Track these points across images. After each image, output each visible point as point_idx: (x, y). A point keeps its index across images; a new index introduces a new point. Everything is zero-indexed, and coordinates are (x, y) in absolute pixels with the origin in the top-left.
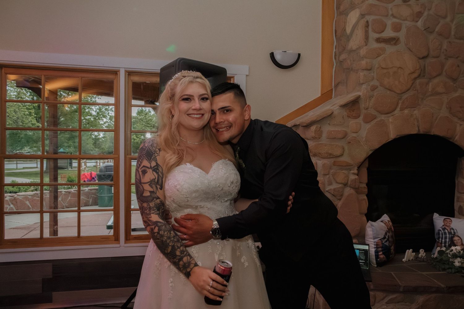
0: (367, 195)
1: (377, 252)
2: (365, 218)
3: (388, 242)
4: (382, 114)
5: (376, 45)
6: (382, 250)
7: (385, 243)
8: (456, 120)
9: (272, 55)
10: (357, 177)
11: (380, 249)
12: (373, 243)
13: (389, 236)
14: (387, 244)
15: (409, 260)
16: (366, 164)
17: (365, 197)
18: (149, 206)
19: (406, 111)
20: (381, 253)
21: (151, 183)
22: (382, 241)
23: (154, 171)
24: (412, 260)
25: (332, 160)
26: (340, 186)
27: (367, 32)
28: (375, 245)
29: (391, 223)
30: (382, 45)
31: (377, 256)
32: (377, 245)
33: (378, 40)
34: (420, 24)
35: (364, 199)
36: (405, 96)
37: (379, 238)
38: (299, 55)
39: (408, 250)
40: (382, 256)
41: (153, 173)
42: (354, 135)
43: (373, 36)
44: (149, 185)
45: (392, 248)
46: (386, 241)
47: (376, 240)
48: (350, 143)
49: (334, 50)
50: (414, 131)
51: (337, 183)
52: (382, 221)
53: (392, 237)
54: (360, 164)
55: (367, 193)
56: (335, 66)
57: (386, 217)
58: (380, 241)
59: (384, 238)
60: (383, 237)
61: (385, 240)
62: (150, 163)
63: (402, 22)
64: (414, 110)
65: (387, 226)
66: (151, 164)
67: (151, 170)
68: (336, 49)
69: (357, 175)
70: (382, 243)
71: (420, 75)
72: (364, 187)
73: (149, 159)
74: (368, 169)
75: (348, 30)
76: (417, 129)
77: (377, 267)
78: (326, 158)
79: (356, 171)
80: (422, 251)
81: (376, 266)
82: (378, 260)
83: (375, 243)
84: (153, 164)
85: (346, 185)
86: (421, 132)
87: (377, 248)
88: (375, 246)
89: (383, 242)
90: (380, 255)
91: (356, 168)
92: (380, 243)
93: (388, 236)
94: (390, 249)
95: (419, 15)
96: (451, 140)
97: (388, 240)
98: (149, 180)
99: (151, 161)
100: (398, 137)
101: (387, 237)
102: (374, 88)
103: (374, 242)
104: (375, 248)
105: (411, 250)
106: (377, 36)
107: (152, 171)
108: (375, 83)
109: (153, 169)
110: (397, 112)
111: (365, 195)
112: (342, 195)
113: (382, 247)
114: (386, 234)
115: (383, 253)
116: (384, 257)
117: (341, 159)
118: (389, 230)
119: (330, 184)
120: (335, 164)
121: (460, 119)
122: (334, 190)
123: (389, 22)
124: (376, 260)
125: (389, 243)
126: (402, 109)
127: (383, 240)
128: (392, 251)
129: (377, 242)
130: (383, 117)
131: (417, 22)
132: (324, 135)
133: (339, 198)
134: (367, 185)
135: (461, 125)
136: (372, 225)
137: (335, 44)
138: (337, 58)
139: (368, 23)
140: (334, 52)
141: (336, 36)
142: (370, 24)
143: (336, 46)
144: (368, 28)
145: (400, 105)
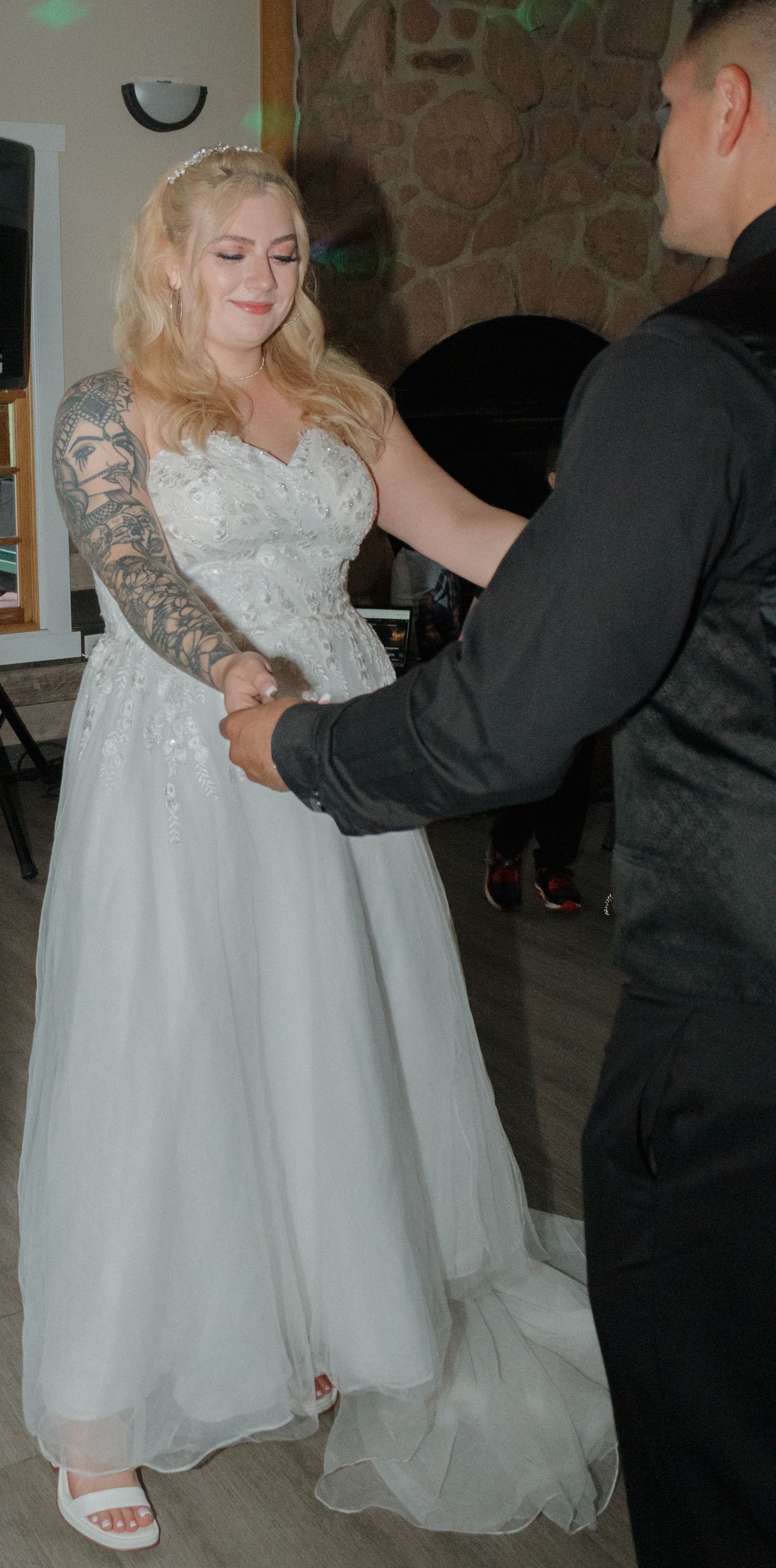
1: (421, 625)
3: (446, 597)
4: (429, 263)
5: (412, 75)
6: (433, 619)
7: (440, 602)
9: (129, 92)
11: (429, 617)
13: (448, 583)
14: (444, 602)
18: (106, 531)
19: (486, 256)
20: (430, 626)
21: (110, 474)
22: (433, 597)
23: (118, 445)
27: (390, 40)
30: (430, 74)
31: (421, 635)
32: (421, 607)
33: (418, 61)
36: (484, 214)
38: (204, 91)
40: (432, 634)
41: (116, 450)
43: (406, 48)
44: (103, 478)
45: (455, 611)
46: (442, 597)
47: (419, 595)
49: (296, 74)
50: (507, 311)
53: (455, 585)
56: (297, 122)
58: (428, 596)
59: (438, 588)
60: (434, 585)
61: (440, 594)
62: (103, 428)
63: (476, 9)
64: (507, 252)
66: (104, 430)
67: (107, 445)
68: (299, 71)
70: (434, 602)
71: (520, 157)
73: (95, 417)
75: (339, 27)
76: (513, 303)
82: (425, 643)
83: (418, 603)
84: (113, 429)
86: (524, 312)
87: (421, 614)
88: (417, 611)
89: (436, 599)
90: (429, 631)
92: (429, 602)
93: (447, 586)
94: (450, 616)
96: (593, 331)
97: (446, 592)
98: (106, 468)
99: (104, 421)
100: (467, 325)
101: (444, 586)
102: (409, 193)
103: (415, 601)
104: (416, 615)
106: (414, 48)
107: (113, 445)
108: (412, 180)
109: (114, 440)
110: (465, 259)
113: (432, 612)
114: (441, 577)
115: (436, 626)
116: (436, 635)
123: (445, 7)
124: (420, 646)
125: (449, 600)
126: (477, 251)
127: (434, 593)
128: (456, 620)
129: (421, 600)
130: (432, 272)
137: (298, 58)
138: (305, 99)
139: (392, 12)
140: (295, 79)
141: (300, 36)
142: (399, 16)
143: (300, 63)
144: (393, 27)
145: (472, 239)
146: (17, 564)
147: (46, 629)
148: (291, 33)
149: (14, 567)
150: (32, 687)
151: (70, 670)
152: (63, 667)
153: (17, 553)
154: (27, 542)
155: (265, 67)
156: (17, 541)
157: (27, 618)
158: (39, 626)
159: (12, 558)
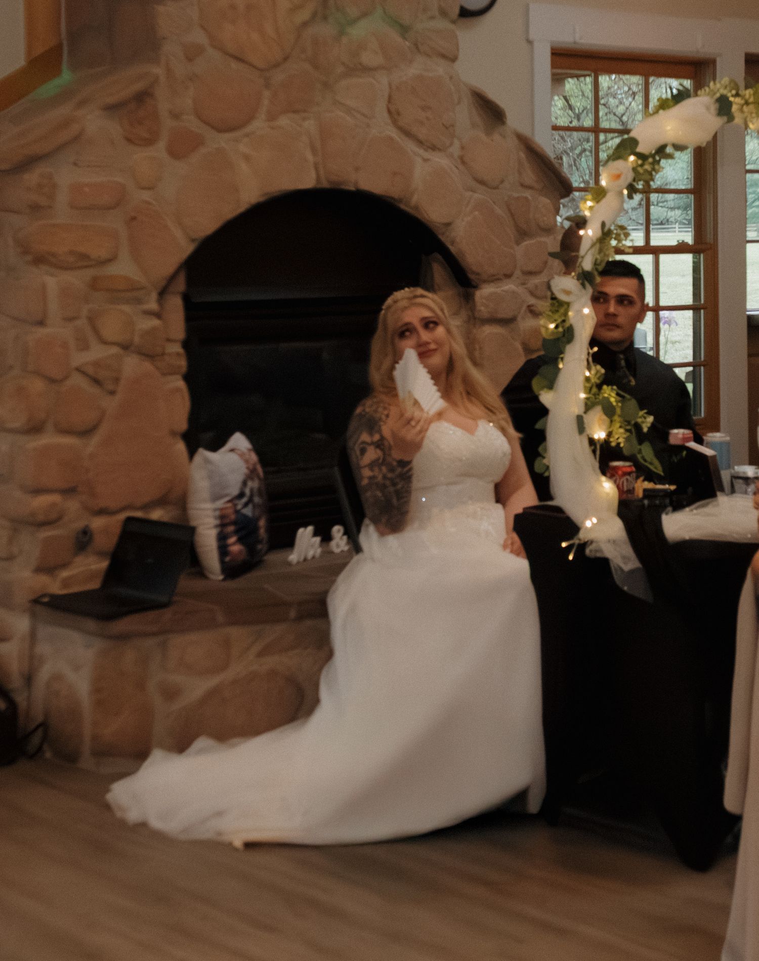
0: (187, 378)
1: (222, 538)
2: (181, 447)
3: (250, 506)
4: (220, 131)
6: (236, 532)
7: (243, 511)
8: (410, 146)
10: (156, 322)
11: (231, 529)
12: (210, 513)
14: (248, 511)
15: (305, 560)
16: (181, 285)
17: (181, 384)
19: (284, 121)
20: (233, 540)
22: (235, 505)
24: (314, 557)
25: (89, 273)
26: (115, 350)
28: (216, 518)
29: (254, 457)
31: (223, 550)
32: (222, 517)
35: (178, 390)
36: (278, 77)
37: (226, 495)
39: (301, 530)
40: (236, 548)
42: (146, 195)
45: (262, 523)
46: (246, 505)
47: (220, 504)
48: (134, 219)
50: (308, 182)
51: (105, 343)
52: (232, 450)
53: (260, 493)
54: (164, 283)
55: (184, 369)
57: (239, 441)
58: (229, 505)
59: (241, 495)
60: (235, 492)
61: (245, 500)
64: (304, 119)
65: (247, 461)
69: (158, 315)
70: (237, 512)
71: (314, 15)
72: (178, 354)
74: (186, 298)
76: (313, 175)
77: (224, 580)
78: (71, 269)
79: (153, 305)
80: (339, 531)
81: (221, 577)
82: (227, 559)
83: (217, 513)
85: (126, 347)
86: (325, 185)
87: (222, 525)
88: (218, 522)
89: (239, 507)
90: (234, 544)
91: (154, 296)
92: (230, 511)
93: (252, 490)
94: (256, 529)
96: (402, 206)
97: (250, 501)
101: (247, 491)
102: (192, 53)
103: (215, 510)
104: (216, 526)
105: (310, 529)
108: (198, 37)
110: (258, 125)
111: (179, 377)
112: (117, 380)
113: (234, 523)
114: (245, 483)
115: (240, 540)
116: (240, 552)
117: (113, 270)
118: (252, 474)
119: (84, 346)
120: (94, 284)
121: (420, 143)
122: (97, 364)
124: (222, 562)
125: (254, 508)
126: (272, 117)
127: (237, 502)
128: (262, 532)
129: (221, 509)
130: (222, 141)
132: (62, 198)
133: (111, 387)
134: (186, 345)
135: (426, 160)
136: (207, 461)
145: (266, 102)
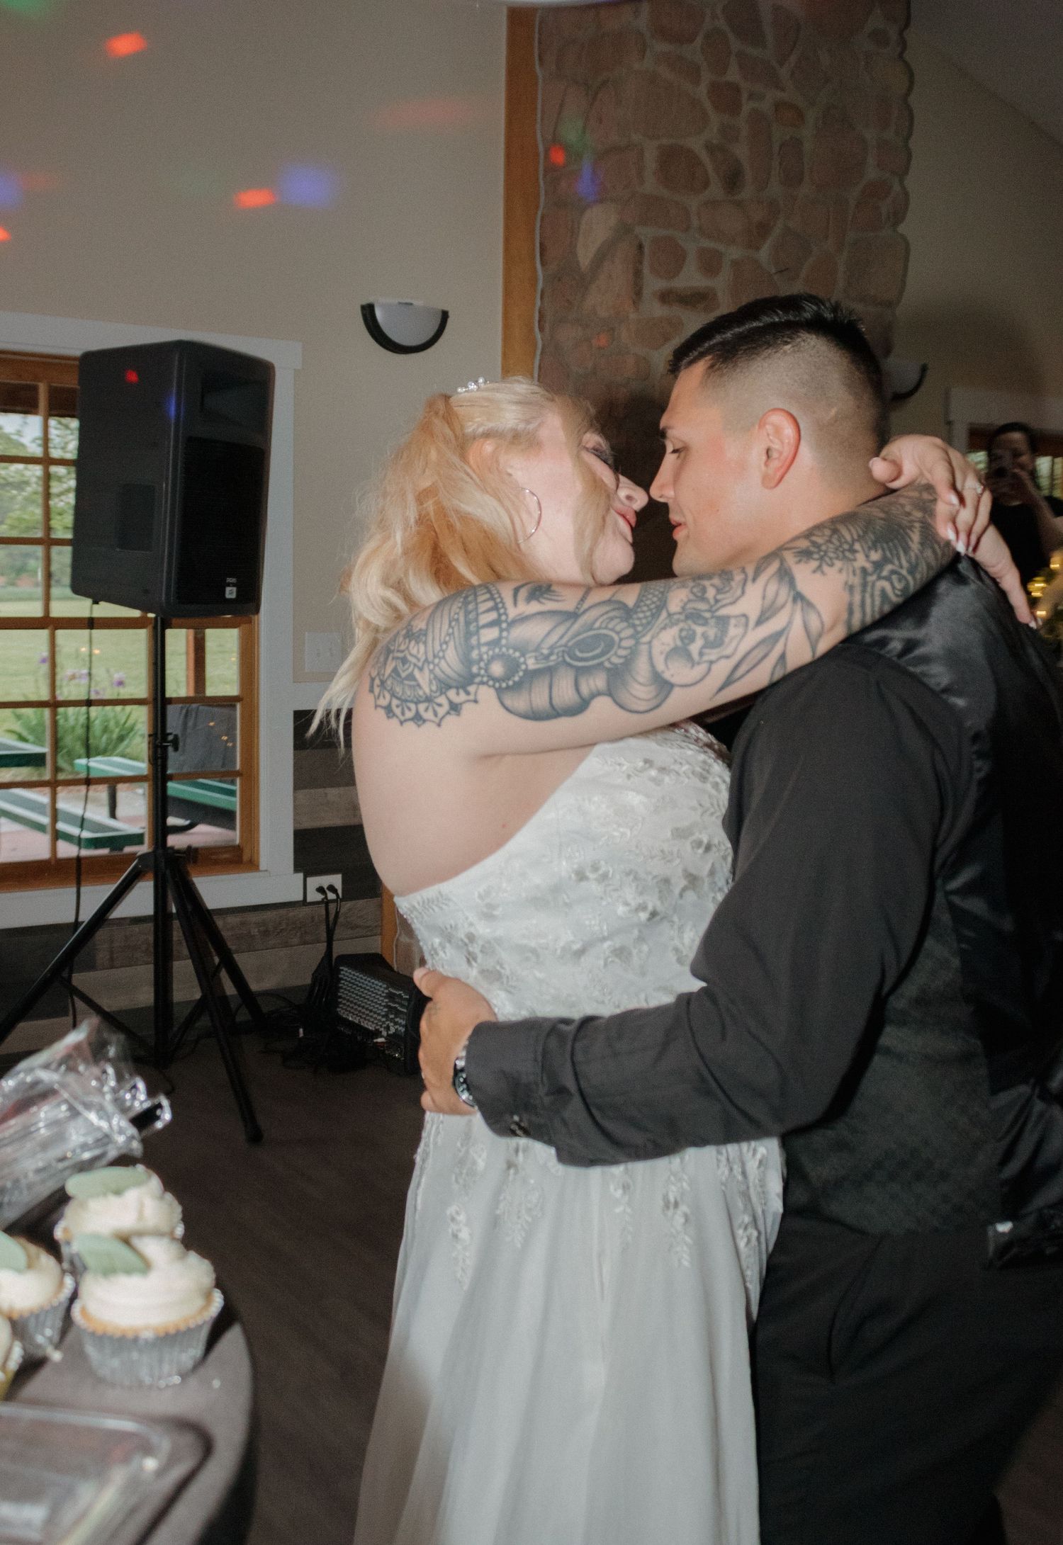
5: (659, 311)
9: (368, 312)
27: (638, 274)
30: (677, 311)
33: (666, 297)
34: (764, 254)
38: (445, 315)
43: (653, 284)
49: (539, 302)
56: (539, 352)
63: (721, 247)
68: (542, 298)
75: (585, 257)
95: (763, 230)
106: (662, 284)
123: (692, 246)
131: (758, 249)
137: (540, 285)
138: (547, 330)
139: (640, 247)
140: (537, 308)
141: (543, 263)
142: (646, 250)
143: (543, 292)
144: (641, 263)
146: (237, 800)
147: (266, 871)
148: (534, 258)
149: (235, 803)
150: (250, 932)
151: (291, 914)
152: (282, 912)
153: (237, 788)
154: (249, 775)
155: (507, 293)
156: (239, 774)
157: (246, 857)
158: (258, 866)
159: (232, 793)
